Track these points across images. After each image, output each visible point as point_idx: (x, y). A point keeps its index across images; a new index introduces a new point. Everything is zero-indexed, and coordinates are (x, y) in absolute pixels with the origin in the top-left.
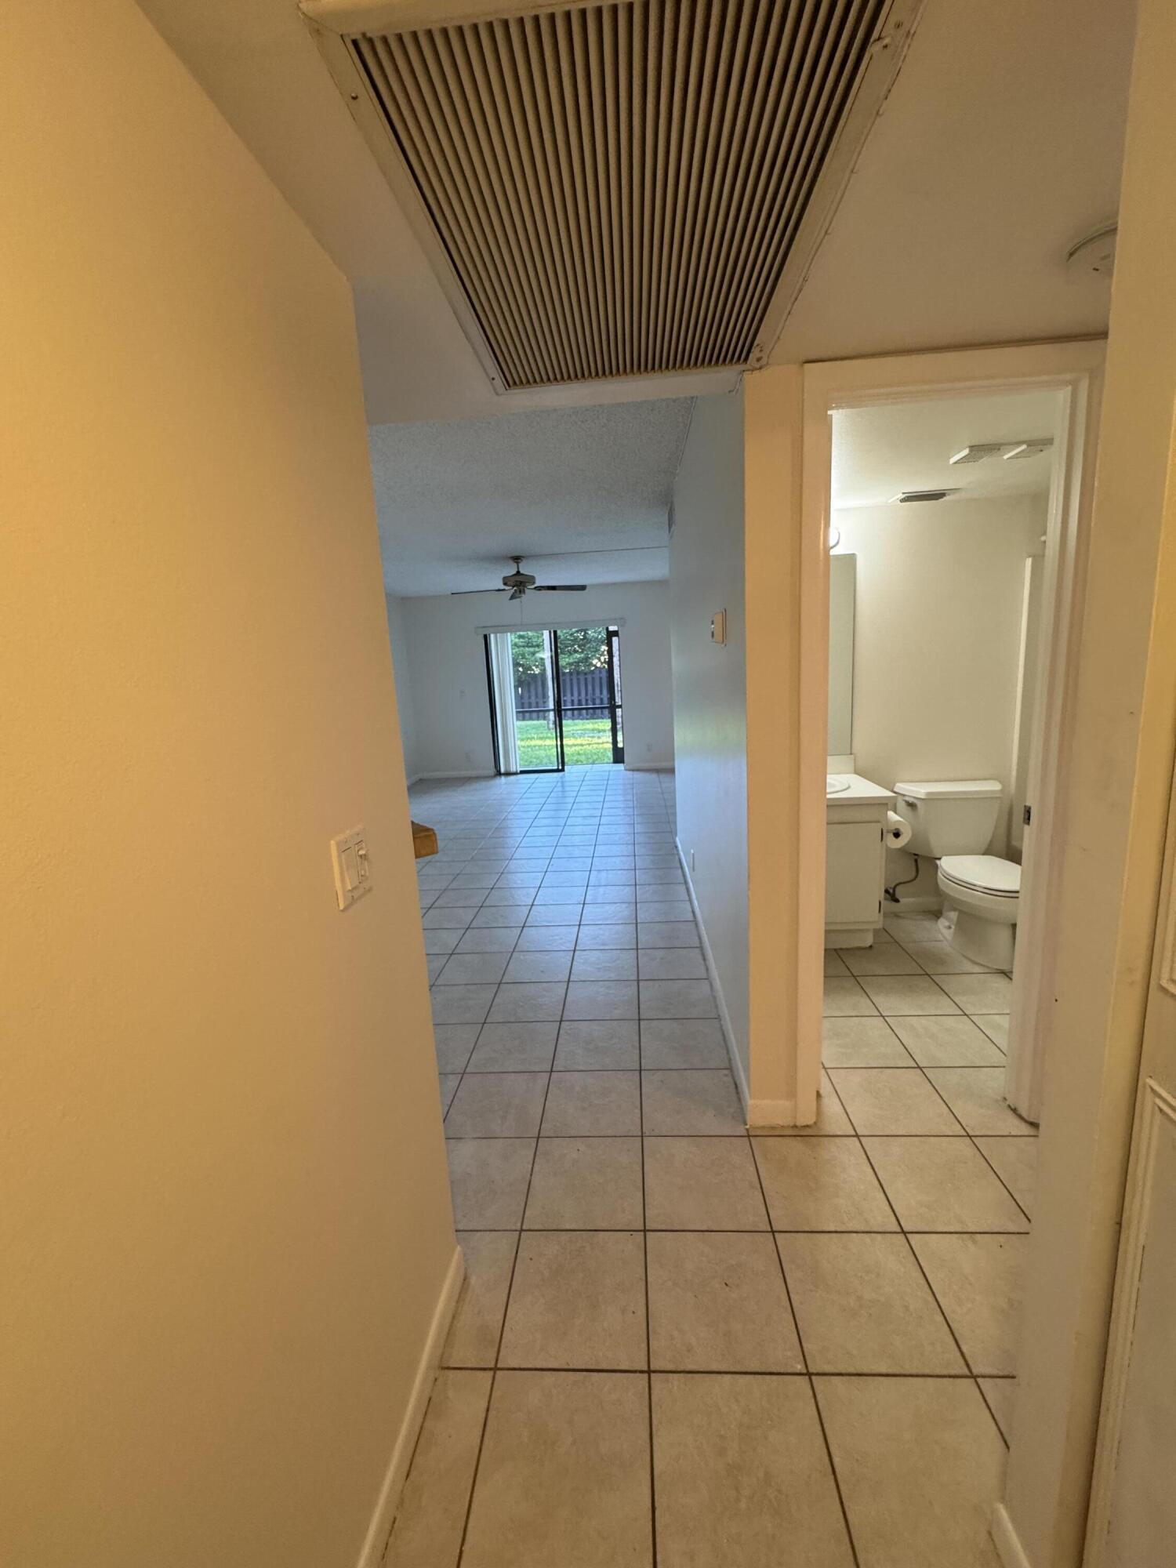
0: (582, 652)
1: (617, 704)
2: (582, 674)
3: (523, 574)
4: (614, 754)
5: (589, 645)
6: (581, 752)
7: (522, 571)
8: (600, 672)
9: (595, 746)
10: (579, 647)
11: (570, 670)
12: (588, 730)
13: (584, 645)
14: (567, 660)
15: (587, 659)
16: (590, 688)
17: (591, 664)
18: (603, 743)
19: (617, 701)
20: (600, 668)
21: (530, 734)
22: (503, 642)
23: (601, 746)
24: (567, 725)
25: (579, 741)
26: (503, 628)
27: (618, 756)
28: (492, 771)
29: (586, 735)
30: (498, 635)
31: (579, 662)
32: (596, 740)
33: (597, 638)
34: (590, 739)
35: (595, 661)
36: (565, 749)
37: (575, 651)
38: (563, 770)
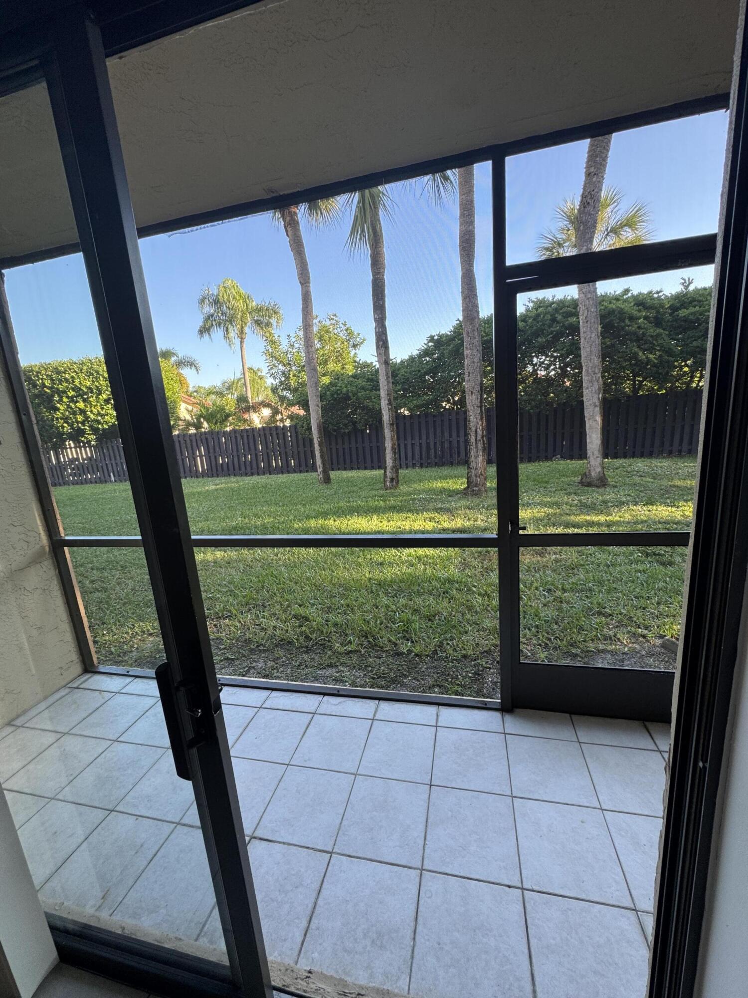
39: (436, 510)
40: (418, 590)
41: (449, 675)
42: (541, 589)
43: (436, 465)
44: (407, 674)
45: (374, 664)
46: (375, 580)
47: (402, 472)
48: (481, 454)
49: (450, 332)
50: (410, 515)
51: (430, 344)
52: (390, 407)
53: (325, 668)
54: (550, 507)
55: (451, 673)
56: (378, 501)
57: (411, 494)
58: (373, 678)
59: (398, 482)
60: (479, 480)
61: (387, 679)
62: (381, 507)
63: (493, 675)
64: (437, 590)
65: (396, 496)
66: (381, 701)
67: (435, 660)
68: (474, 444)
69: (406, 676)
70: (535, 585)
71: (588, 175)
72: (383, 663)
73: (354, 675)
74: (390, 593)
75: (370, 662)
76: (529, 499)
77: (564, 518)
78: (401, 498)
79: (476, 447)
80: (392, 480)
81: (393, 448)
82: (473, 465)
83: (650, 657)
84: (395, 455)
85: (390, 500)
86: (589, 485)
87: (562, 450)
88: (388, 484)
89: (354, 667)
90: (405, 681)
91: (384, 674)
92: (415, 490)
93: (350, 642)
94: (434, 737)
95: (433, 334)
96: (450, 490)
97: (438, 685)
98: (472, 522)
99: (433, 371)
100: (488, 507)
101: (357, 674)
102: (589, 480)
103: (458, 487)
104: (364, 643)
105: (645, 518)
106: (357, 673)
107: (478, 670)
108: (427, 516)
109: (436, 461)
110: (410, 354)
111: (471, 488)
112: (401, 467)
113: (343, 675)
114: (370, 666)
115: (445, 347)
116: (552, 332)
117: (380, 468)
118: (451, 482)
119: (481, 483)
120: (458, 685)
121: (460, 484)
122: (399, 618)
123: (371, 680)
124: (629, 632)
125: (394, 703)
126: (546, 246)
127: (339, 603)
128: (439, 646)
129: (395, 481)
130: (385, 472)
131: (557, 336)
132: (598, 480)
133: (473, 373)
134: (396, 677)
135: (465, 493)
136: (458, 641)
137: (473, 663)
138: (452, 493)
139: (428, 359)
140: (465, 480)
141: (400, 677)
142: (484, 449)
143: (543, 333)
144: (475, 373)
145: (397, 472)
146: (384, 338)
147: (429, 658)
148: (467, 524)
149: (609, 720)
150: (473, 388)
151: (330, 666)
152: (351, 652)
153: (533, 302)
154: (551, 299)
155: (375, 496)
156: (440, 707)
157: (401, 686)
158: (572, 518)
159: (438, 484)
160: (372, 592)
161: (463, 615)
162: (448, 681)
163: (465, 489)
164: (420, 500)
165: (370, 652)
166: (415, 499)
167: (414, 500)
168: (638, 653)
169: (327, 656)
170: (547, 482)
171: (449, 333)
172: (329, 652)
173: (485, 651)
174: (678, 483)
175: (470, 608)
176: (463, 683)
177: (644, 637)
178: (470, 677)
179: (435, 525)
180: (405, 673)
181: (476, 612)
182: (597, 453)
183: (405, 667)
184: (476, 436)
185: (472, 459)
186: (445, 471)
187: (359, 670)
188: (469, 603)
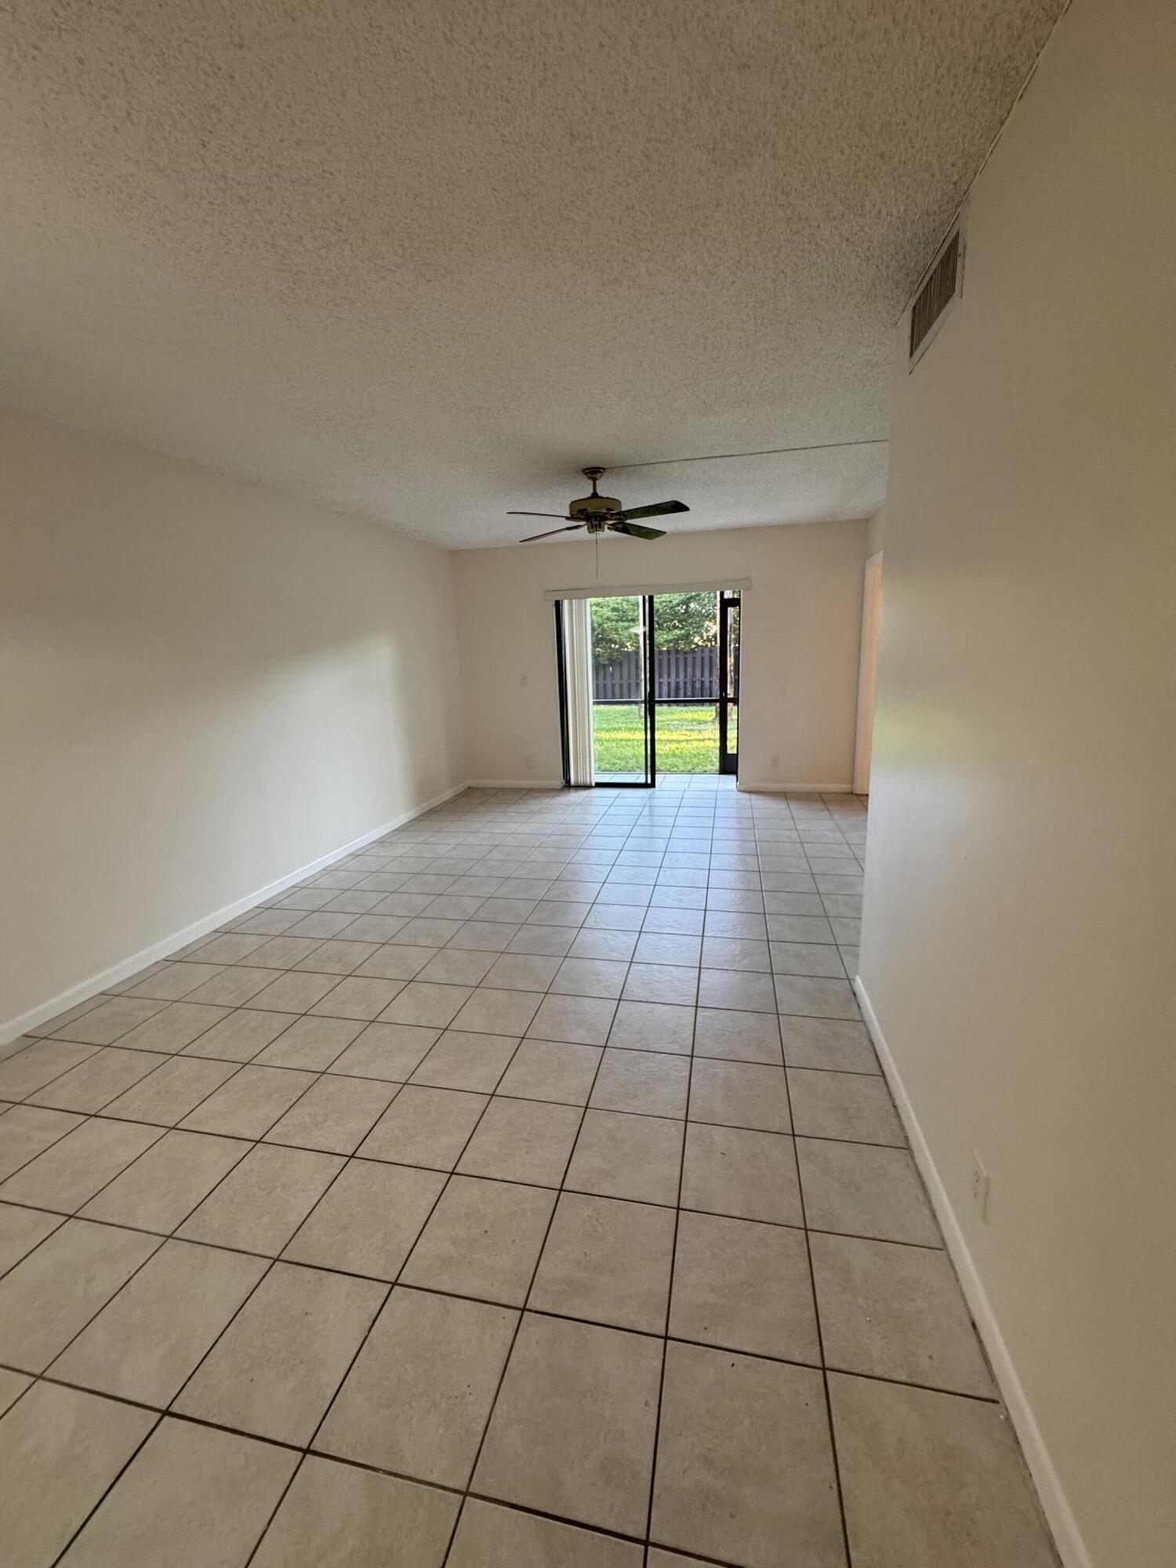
0: (681, 629)
1: (728, 697)
2: (683, 655)
3: (601, 497)
4: (720, 762)
5: (691, 620)
6: (677, 752)
7: (600, 495)
8: (703, 651)
9: (695, 744)
10: (680, 621)
11: (668, 648)
12: (686, 720)
13: (685, 620)
14: (665, 636)
15: (687, 637)
16: (689, 669)
17: (692, 642)
18: (703, 740)
19: (728, 692)
20: (702, 646)
21: (618, 723)
22: (580, 612)
23: (702, 743)
24: (662, 713)
25: (675, 736)
26: (581, 593)
27: (728, 765)
28: (560, 782)
29: (684, 728)
30: (574, 601)
31: (678, 640)
32: (695, 735)
33: (700, 612)
34: (688, 733)
35: (697, 639)
36: (657, 746)
37: (675, 627)
38: (653, 785)
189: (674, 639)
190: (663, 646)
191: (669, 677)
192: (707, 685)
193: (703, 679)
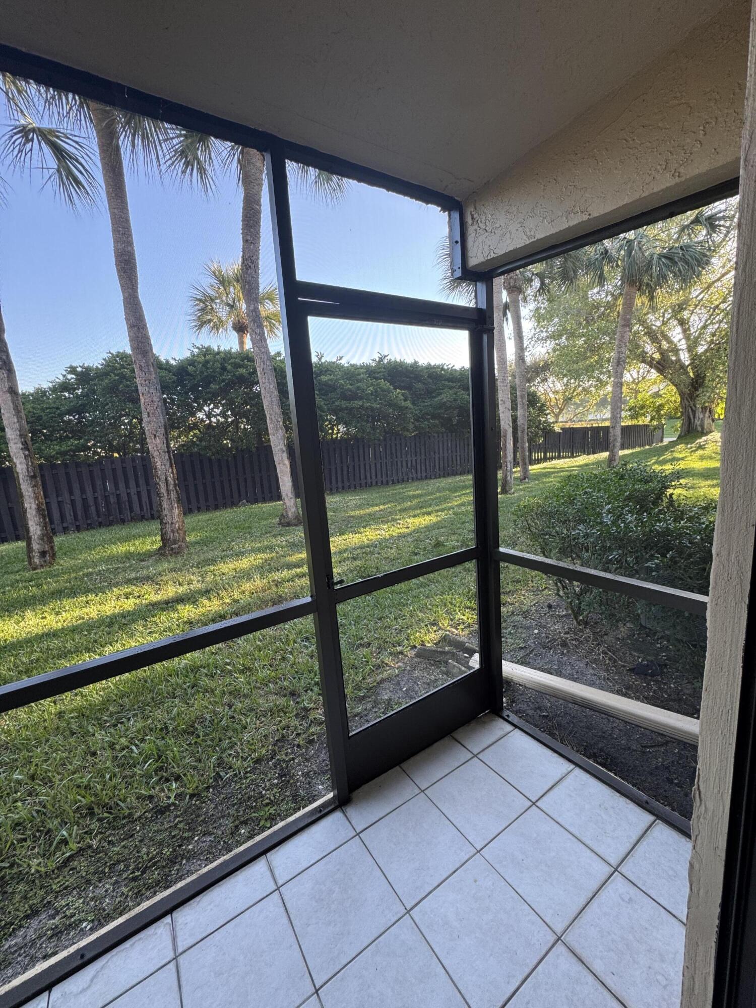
11: (62, 461)
15: (88, 447)
17: (95, 451)
39: (129, 582)
40: (153, 698)
41: (249, 798)
42: (299, 640)
43: (100, 525)
44: (190, 834)
45: (126, 851)
46: (71, 711)
47: (58, 540)
48: (176, 505)
49: (102, 365)
50: (91, 597)
51: (69, 376)
52: (27, 453)
53: (21, 926)
54: (264, 552)
55: (252, 793)
56: (25, 587)
57: (82, 568)
58: (135, 879)
59: (53, 556)
60: (177, 535)
61: (160, 864)
62: (34, 597)
63: (300, 765)
64: (181, 687)
65: (57, 575)
66: (175, 914)
67: (222, 788)
68: (165, 494)
69: (189, 839)
70: (291, 637)
71: (246, 241)
72: (141, 841)
73: (92, 899)
74: (106, 721)
75: (118, 854)
76: (239, 547)
77: (282, 560)
78: (66, 577)
79: (170, 499)
80: (43, 554)
81: (39, 509)
82: (168, 519)
83: (415, 670)
84: (44, 519)
85: (49, 582)
86: (288, 524)
87: (247, 495)
88: (37, 560)
89: (88, 882)
90: (190, 847)
91: (153, 858)
92: (85, 561)
93: (65, 842)
94: (283, 909)
95: (74, 365)
96: (139, 553)
97: (242, 823)
98: (186, 586)
99: (79, 410)
100: (197, 565)
101: (100, 892)
102: (287, 521)
103: (149, 548)
104: (92, 827)
105: (345, 547)
106: (97, 891)
107: (282, 769)
108: (118, 592)
109: (100, 520)
110: (37, 386)
111: (169, 546)
112: (54, 534)
113: (68, 913)
114: (118, 862)
115: (96, 382)
116: (224, 380)
117: (18, 538)
118: (137, 543)
119: (181, 539)
120: (267, 804)
121: (153, 543)
122: (140, 754)
123: (133, 884)
124: (391, 654)
125: (197, 899)
126: (198, 297)
127: (10, 781)
128: (219, 765)
129: (49, 554)
130: (29, 544)
131: (231, 384)
132: (295, 519)
133: (153, 414)
134: (174, 850)
135: (161, 553)
136: (242, 745)
137: (270, 763)
138: (143, 557)
139: (67, 394)
140: (159, 538)
141: (180, 846)
142: (179, 500)
143: (215, 381)
144: (156, 412)
145: (51, 541)
146: (4, 357)
147: (211, 790)
148: (181, 590)
149: (428, 750)
150: (156, 431)
151: (34, 913)
152: (71, 858)
153: (198, 348)
154: (216, 349)
155: (17, 581)
156: (268, 855)
157: (188, 859)
158: (289, 559)
159: (121, 549)
160: (73, 733)
161: (230, 706)
162: (252, 808)
163: (160, 549)
164: (99, 573)
165: (110, 835)
166: (91, 574)
167: (89, 575)
168: (404, 670)
169: (17, 897)
170: (249, 527)
171: (100, 367)
172: (21, 887)
173: (277, 740)
174: (352, 513)
175: (235, 693)
176: (272, 798)
177: (401, 653)
178: (277, 785)
179: (137, 601)
180: (186, 835)
181: (245, 696)
182: (290, 495)
183: (181, 826)
184: (167, 486)
185: (166, 512)
186: (123, 531)
187: (100, 881)
188: (231, 688)
189: (70, 450)
190: (57, 459)
191: (71, 492)
192: (124, 497)
193: (118, 492)
